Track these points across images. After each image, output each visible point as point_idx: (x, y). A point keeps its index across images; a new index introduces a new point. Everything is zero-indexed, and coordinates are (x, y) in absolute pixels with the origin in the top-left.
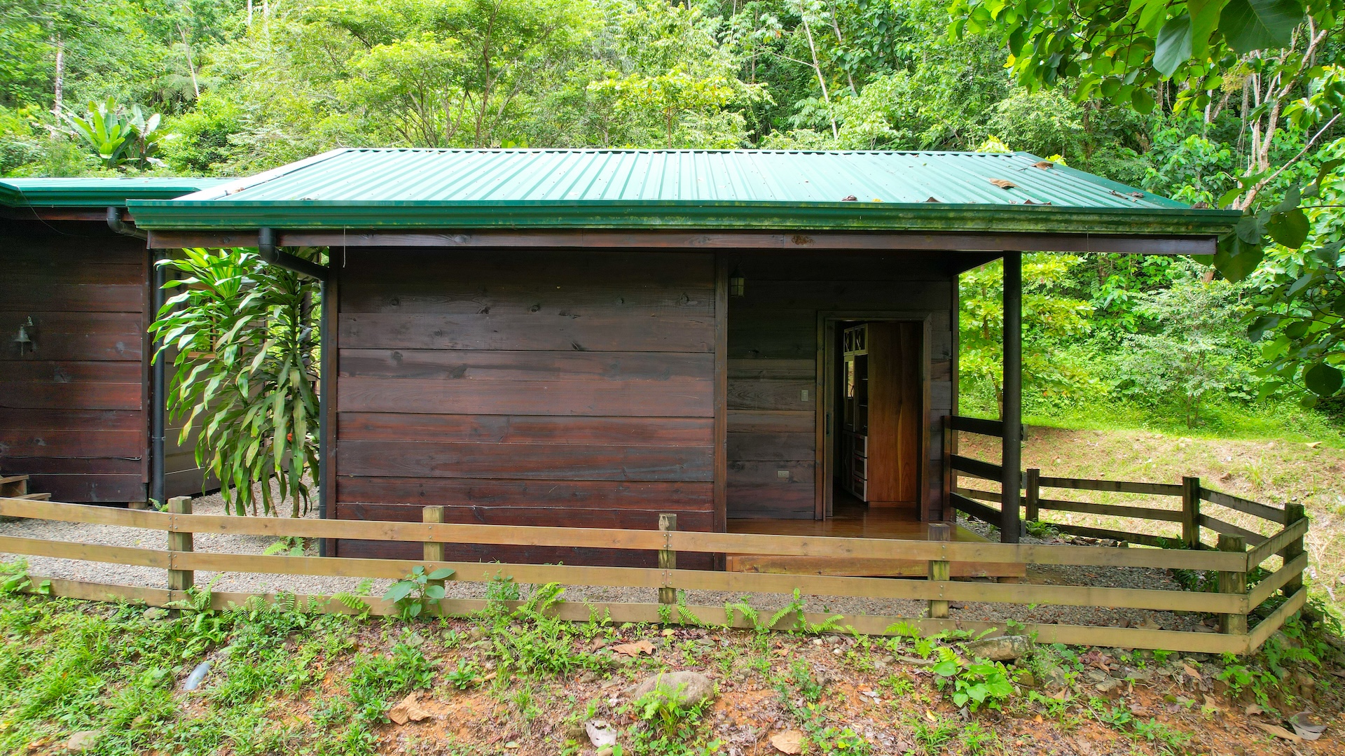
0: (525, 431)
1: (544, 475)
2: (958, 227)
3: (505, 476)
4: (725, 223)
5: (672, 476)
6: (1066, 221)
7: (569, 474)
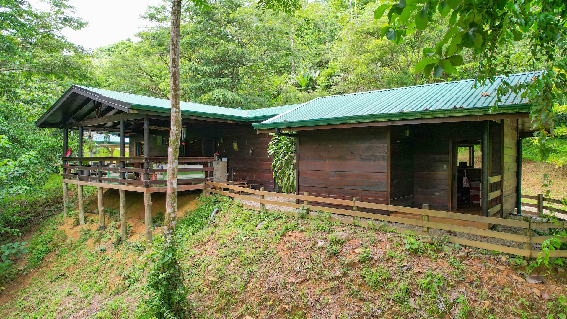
0: (340, 176)
1: (343, 187)
2: (435, 116)
3: (335, 187)
4: (371, 120)
5: (375, 189)
6: (470, 112)
7: (349, 187)
